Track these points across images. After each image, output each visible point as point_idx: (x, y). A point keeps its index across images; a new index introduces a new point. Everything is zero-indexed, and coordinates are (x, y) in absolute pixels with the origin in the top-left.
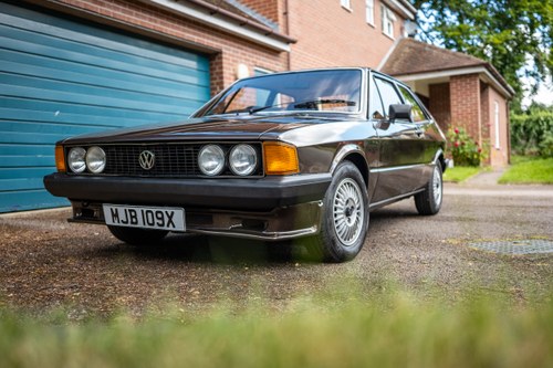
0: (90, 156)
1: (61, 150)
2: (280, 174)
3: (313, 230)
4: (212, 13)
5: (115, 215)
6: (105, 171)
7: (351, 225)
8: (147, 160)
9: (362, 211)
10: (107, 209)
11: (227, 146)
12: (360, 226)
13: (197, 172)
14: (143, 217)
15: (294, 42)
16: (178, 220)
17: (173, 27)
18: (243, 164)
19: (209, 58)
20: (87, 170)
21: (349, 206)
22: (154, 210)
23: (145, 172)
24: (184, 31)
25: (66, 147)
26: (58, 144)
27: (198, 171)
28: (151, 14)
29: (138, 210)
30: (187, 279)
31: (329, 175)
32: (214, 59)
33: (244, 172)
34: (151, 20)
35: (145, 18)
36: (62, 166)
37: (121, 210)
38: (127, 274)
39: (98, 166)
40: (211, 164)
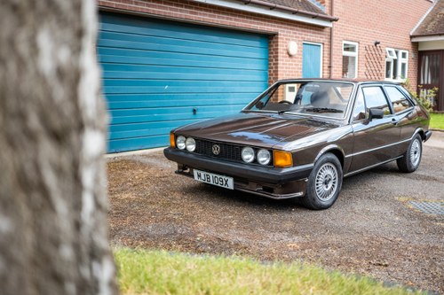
0: (187, 143)
1: (173, 136)
2: (281, 167)
3: (300, 194)
4: (272, 8)
5: (199, 176)
6: (195, 151)
7: (327, 190)
8: (216, 150)
9: (337, 180)
10: (195, 172)
11: (256, 149)
12: (335, 189)
13: (240, 160)
14: (213, 179)
15: (336, 20)
16: (230, 184)
17: (243, 21)
18: (264, 159)
19: (269, 38)
20: (185, 149)
21: (328, 179)
22: (219, 177)
23: (215, 156)
24: (251, 22)
25: (176, 135)
26: (172, 132)
27: (242, 159)
28: (228, 14)
29: (211, 175)
30: (232, 213)
31: (312, 165)
32: (272, 38)
33: (265, 163)
34: (227, 19)
35: (223, 18)
36: (173, 144)
37: (203, 174)
38: (204, 207)
39: (192, 148)
40: (248, 156)
